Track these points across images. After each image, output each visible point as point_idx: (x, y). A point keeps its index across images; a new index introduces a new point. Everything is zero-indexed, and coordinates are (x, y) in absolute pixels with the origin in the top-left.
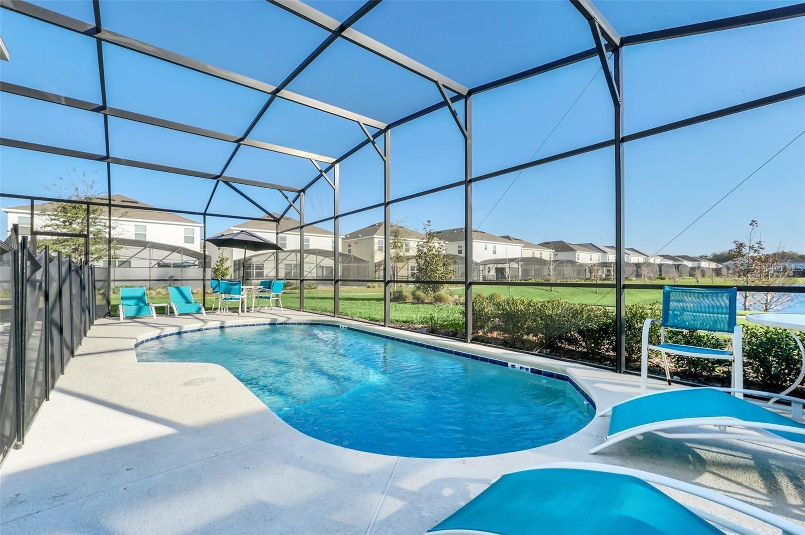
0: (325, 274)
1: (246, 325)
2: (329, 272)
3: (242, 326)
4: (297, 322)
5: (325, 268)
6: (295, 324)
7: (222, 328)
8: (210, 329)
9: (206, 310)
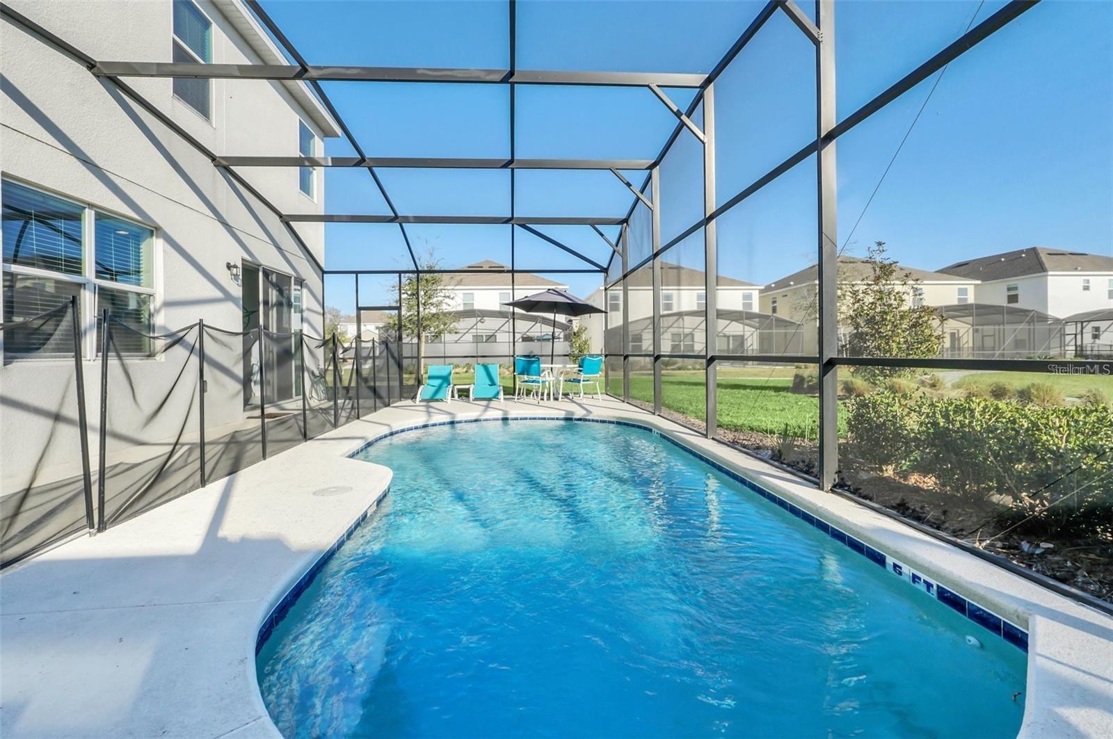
0: (731, 347)
1: (535, 419)
2: (738, 343)
3: (530, 419)
4: (599, 419)
5: (731, 338)
6: (597, 421)
7: (505, 419)
8: (490, 420)
9: (504, 394)
